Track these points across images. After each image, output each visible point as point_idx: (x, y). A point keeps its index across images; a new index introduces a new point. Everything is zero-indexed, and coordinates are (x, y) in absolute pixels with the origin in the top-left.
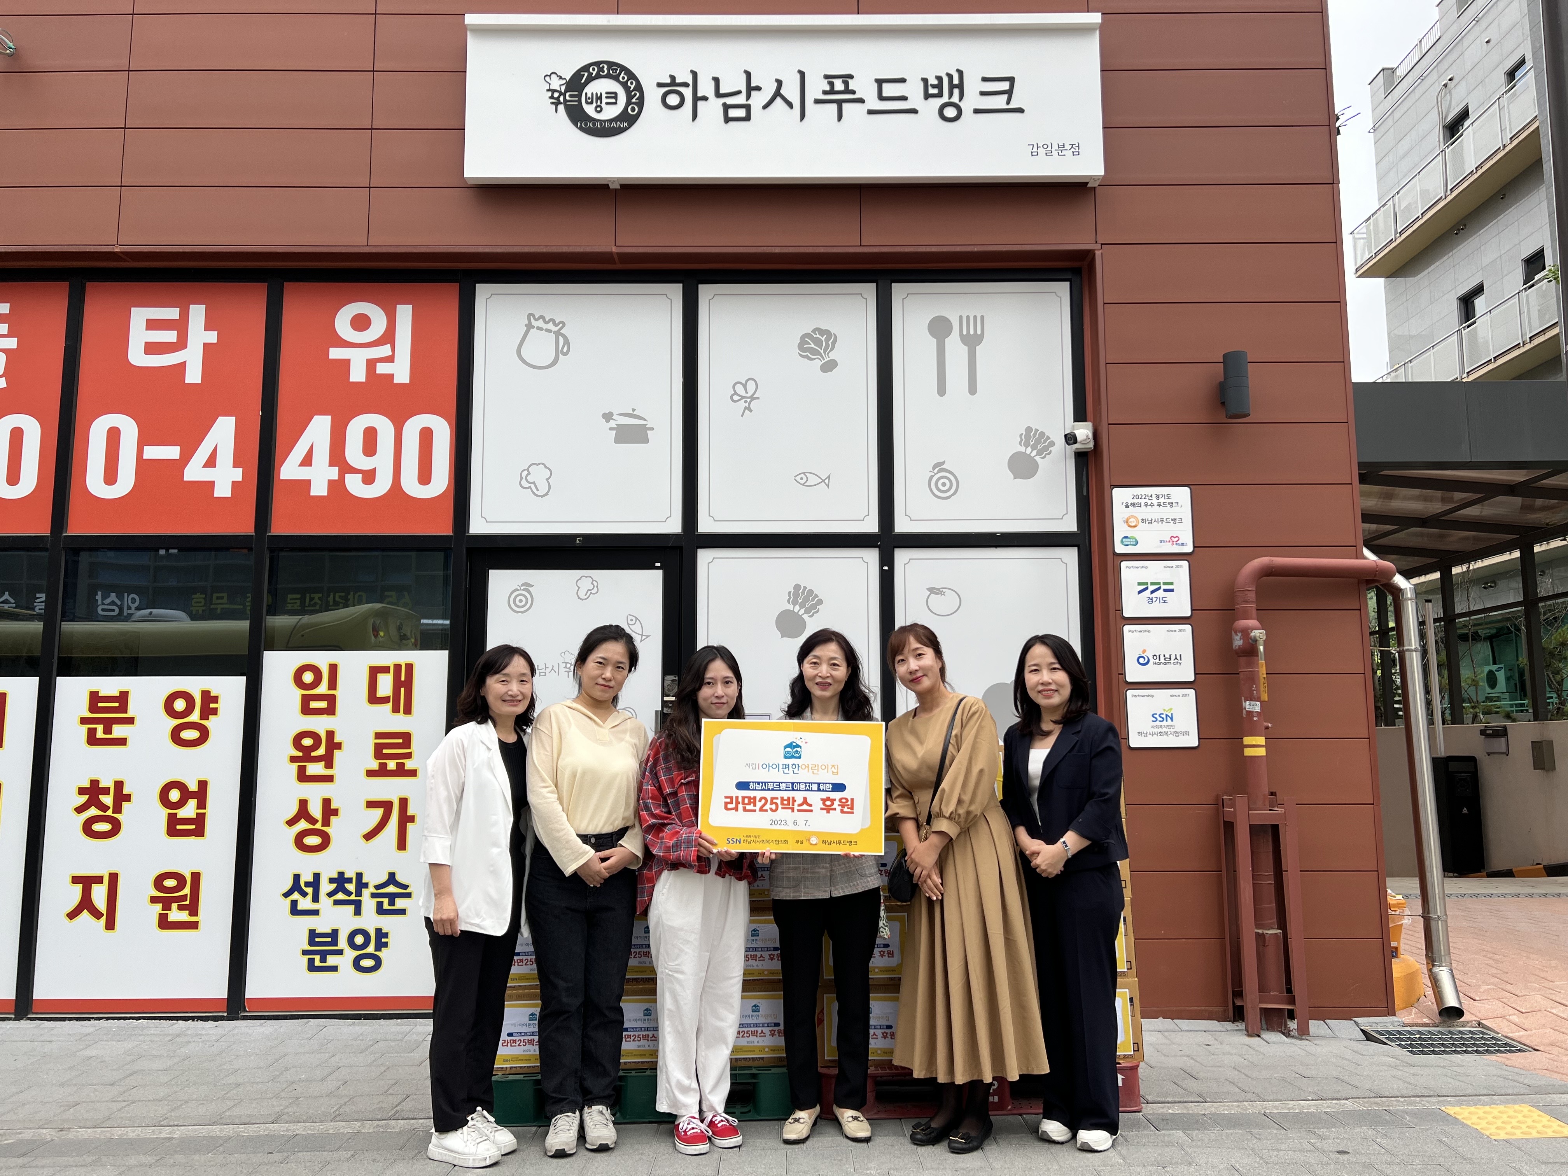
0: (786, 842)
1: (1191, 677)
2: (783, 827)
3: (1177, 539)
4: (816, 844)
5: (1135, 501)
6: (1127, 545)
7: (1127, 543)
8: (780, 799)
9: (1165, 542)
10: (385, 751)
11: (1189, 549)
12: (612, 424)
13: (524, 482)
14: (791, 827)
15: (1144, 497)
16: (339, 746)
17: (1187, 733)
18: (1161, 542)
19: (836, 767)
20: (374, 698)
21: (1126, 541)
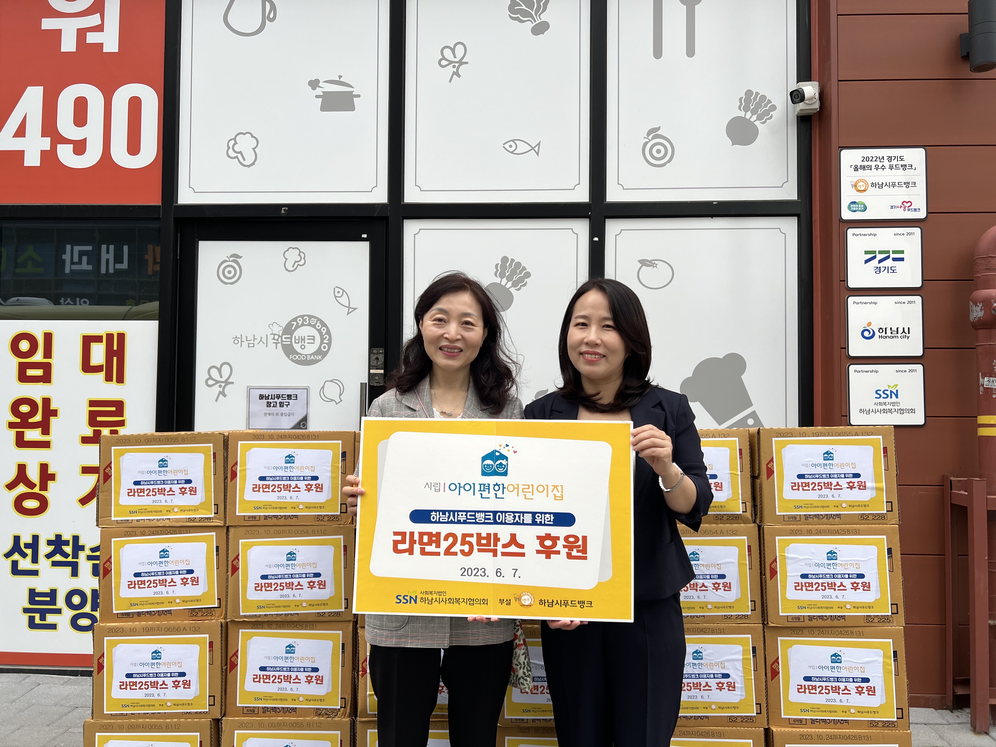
0: (484, 602)
1: (919, 352)
2: (479, 579)
3: (909, 204)
4: (530, 606)
5: (866, 163)
6: (855, 211)
7: (854, 209)
8: (475, 536)
9: (895, 207)
10: (99, 419)
11: (922, 214)
12: (319, 91)
13: (231, 151)
14: (492, 579)
15: (875, 159)
16: (55, 413)
17: (912, 411)
18: (892, 207)
19: (560, 488)
20: (87, 367)
21: (853, 207)
